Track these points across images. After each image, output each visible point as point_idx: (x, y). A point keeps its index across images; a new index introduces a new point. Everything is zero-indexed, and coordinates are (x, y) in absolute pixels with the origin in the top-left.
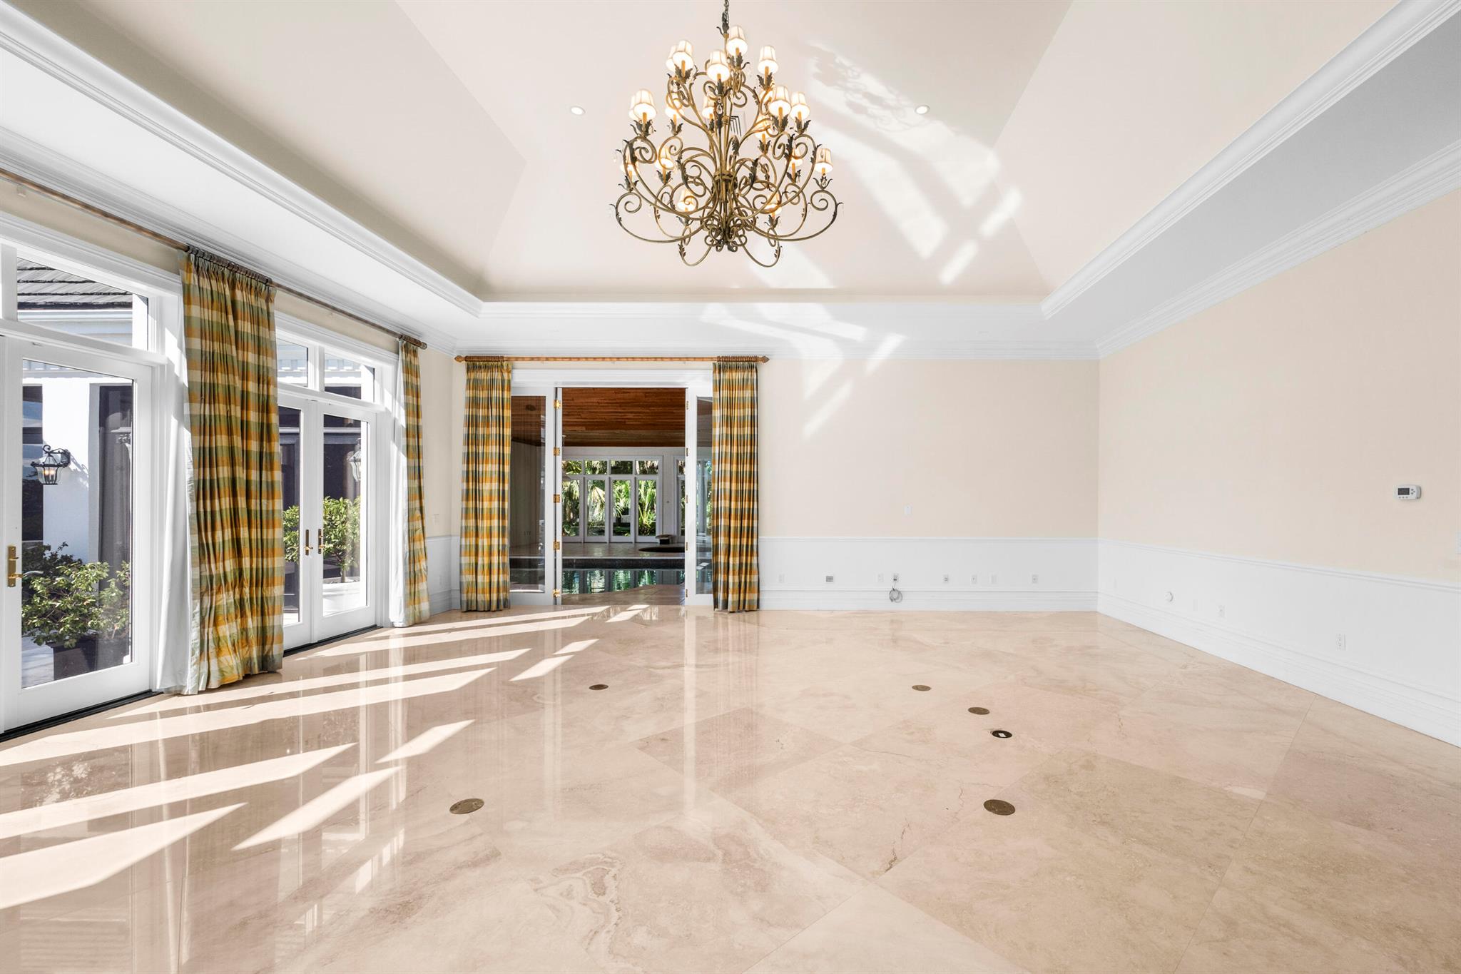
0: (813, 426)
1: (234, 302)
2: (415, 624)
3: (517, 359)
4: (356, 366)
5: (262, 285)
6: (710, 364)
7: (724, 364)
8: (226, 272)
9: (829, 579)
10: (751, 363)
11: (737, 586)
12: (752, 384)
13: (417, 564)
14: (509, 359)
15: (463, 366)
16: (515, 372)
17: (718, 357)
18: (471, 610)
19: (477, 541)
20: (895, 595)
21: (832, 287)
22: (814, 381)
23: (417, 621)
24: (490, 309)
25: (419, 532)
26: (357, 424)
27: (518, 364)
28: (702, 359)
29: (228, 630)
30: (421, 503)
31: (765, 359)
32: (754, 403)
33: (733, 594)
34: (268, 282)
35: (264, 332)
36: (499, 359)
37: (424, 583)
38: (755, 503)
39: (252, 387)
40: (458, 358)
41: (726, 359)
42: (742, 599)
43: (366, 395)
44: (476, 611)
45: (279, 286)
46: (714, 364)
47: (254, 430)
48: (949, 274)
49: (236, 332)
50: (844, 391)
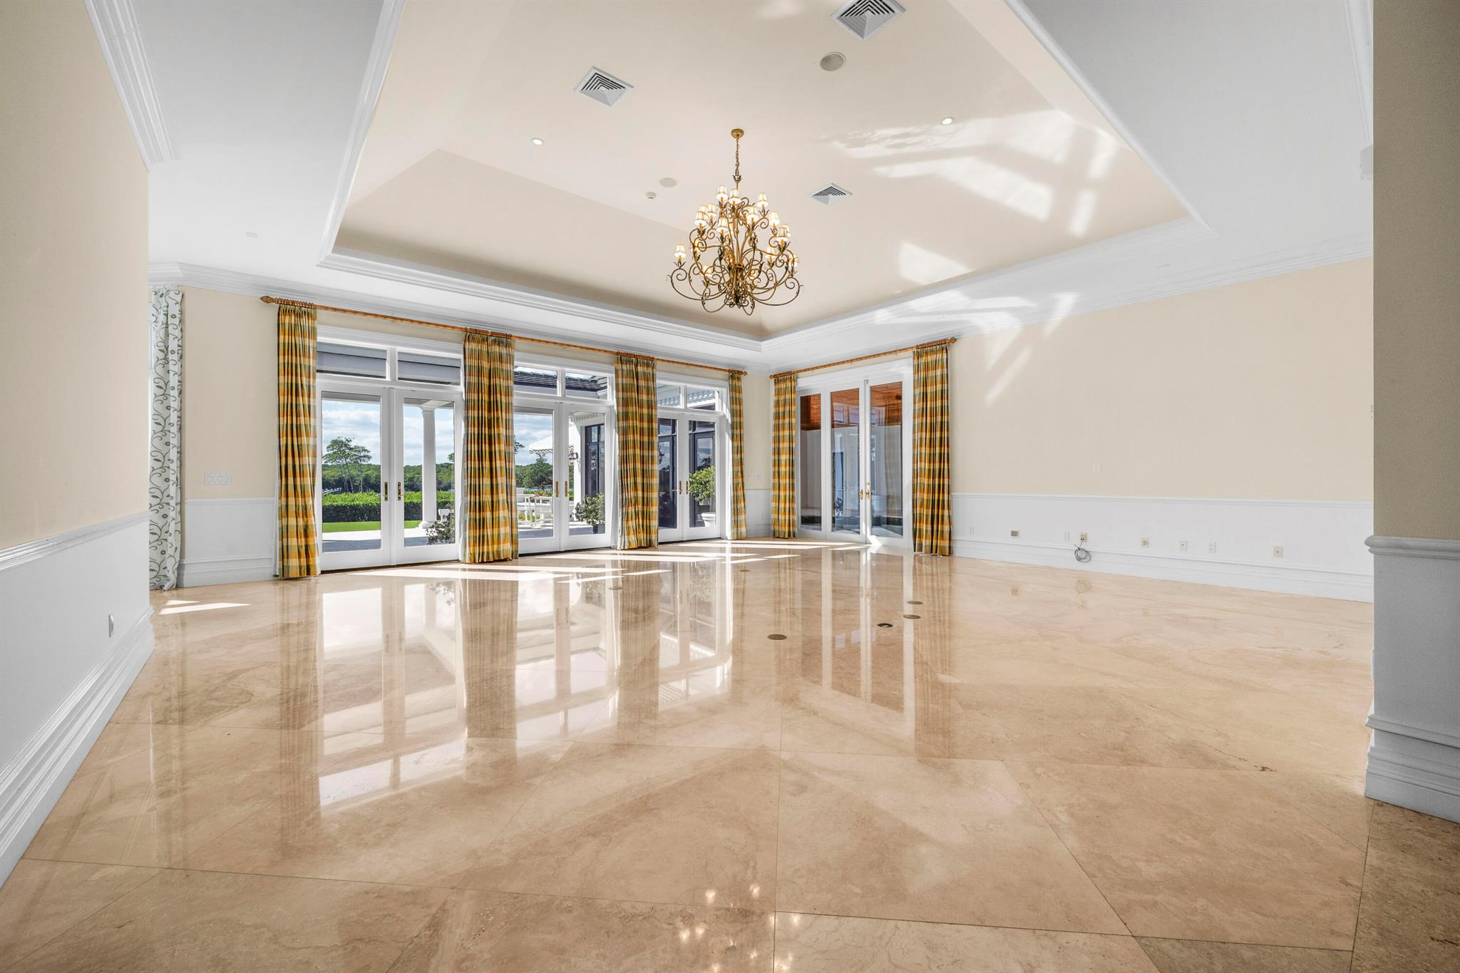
0: (993, 395)
1: (637, 373)
2: (738, 539)
3: (798, 372)
4: (714, 392)
5: (649, 361)
6: (910, 353)
7: (922, 350)
8: (634, 359)
9: (1014, 534)
10: (944, 345)
11: (930, 533)
12: (942, 364)
13: (739, 504)
14: (794, 373)
15: (772, 381)
16: (798, 380)
17: (917, 346)
18: (776, 536)
19: (779, 493)
20: (1082, 555)
21: (969, 271)
22: (995, 352)
23: (738, 538)
24: (766, 344)
25: (740, 485)
26: (712, 425)
27: (800, 374)
28: (905, 349)
29: (632, 523)
30: (742, 468)
31: (954, 340)
32: (945, 379)
33: (926, 539)
34: (652, 359)
35: (651, 384)
36: (790, 373)
37: (743, 516)
38: (946, 464)
39: (645, 411)
40: (771, 377)
41: (923, 346)
42: (934, 544)
43: (717, 409)
44: (779, 537)
45: (658, 359)
46: (914, 352)
47: (646, 432)
48: (1079, 224)
49: (638, 387)
50: (1024, 357)
